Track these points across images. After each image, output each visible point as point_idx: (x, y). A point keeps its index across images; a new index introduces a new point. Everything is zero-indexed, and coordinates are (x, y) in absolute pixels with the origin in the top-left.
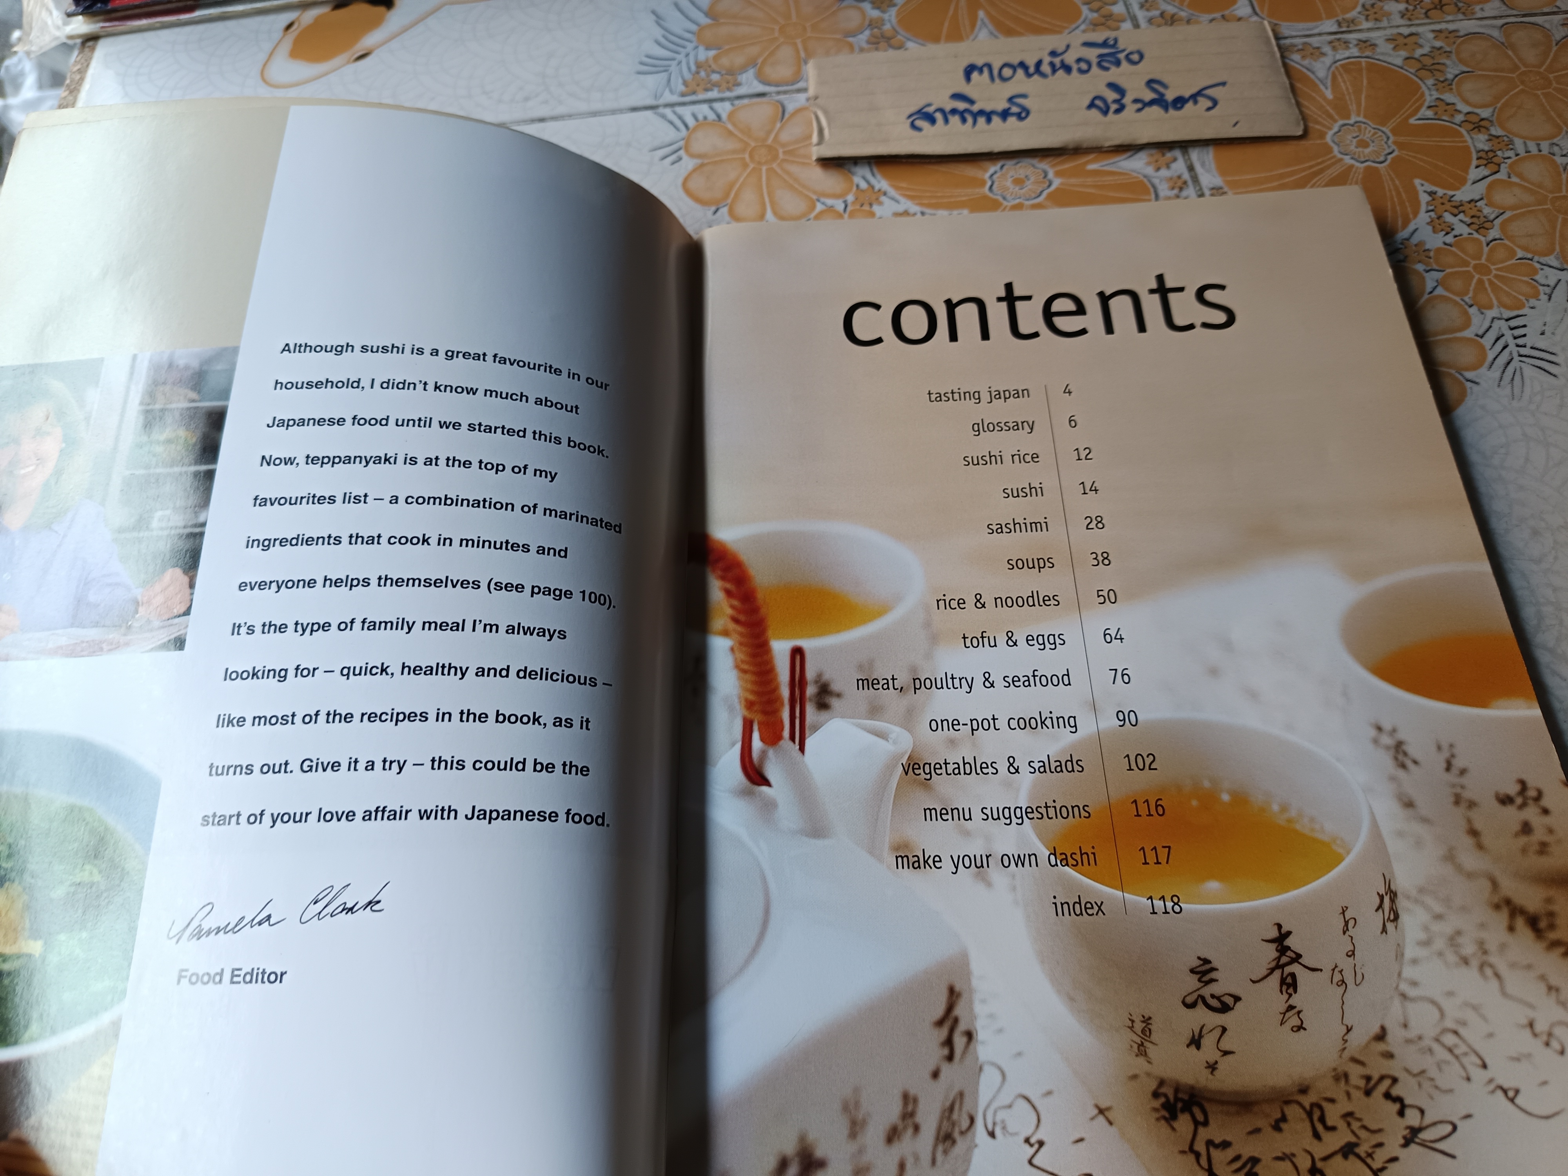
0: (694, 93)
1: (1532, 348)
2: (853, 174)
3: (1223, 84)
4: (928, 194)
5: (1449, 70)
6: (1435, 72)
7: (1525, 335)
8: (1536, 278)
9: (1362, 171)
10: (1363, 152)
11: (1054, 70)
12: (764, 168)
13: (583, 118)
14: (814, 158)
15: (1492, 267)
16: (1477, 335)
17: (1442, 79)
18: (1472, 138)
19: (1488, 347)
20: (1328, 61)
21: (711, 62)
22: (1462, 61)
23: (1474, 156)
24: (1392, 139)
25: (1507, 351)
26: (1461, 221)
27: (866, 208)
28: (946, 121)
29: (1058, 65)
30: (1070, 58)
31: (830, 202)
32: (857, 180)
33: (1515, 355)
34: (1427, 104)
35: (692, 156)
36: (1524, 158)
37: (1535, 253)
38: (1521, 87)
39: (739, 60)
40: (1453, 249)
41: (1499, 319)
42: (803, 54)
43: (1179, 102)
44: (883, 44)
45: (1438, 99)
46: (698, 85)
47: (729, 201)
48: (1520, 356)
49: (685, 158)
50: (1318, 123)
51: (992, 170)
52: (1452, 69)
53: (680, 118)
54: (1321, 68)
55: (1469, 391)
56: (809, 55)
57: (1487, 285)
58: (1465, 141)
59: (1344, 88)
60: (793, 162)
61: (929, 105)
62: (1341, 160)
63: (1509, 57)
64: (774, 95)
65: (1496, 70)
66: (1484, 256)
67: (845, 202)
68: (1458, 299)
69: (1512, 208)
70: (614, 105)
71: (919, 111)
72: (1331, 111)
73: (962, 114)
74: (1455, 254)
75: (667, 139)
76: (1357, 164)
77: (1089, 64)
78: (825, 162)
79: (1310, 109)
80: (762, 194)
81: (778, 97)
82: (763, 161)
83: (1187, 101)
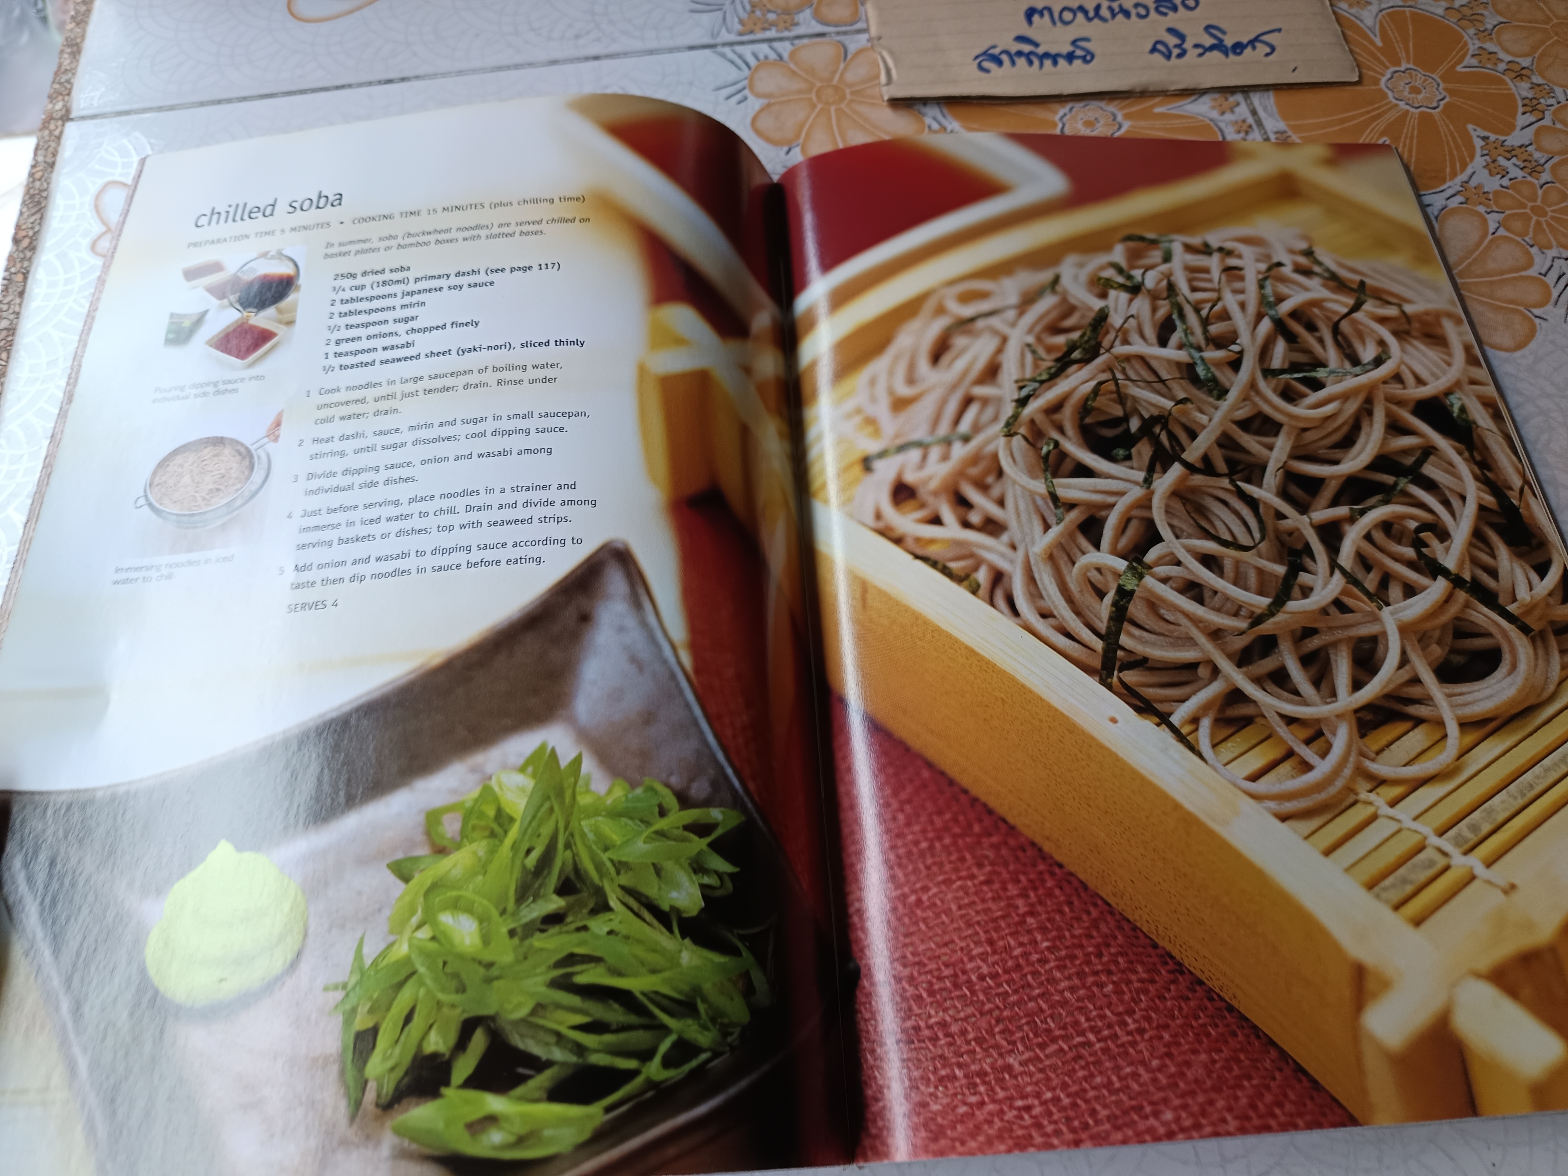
0: (752, 32)
2: (924, 115)
3: (1279, 30)
5: (1487, 20)
6: (1475, 22)
9: (1417, 115)
10: (1416, 98)
11: (1114, 15)
12: (833, 108)
13: (639, 56)
14: (886, 98)
15: (1548, 209)
16: (1540, 274)
17: (1482, 29)
18: (1516, 86)
19: (1552, 285)
20: (1374, 9)
22: (1498, 12)
23: (1520, 103)
24: (1442, 86)
26: (1515, 165)
28: (1013, 63)
29: (1117, 10)
30: (1127, 3)
32: (928, 120)
34: (1470, 53)
35: (758, 96)
38: (1556, 38)
40: (1510, 191)
41: (1559, 258)
43: (1238, 48)
45: (1480, 48)
46: (755, 24)
47: (801, 141)
49: (751, 98)
50: (1371, 69)
51: (1061, 112)
52: (1491, 21)
53: (740, 57)
54: (1368, 17)
55: (1538, 326)
57: (1545, 226)
58: (1510, 89)
59: (1392, 36)
60: (861, 103)
61: (994, 47)
62: (1397, 105)
63: (1541, 9)
64: (834, 35)
65: (1530, 22)
66: (1540, 199)
68: (1519, 239)
69: (1560, 153)
70: (671, 43)
71: (985, 53)
72: (1382, 58)
73: (1028, 57)
74: (1512, 197)
75: (731, 78)
76: (1412, 110)
77: (1147, 8)
78: (897, 103)
79: (1362, 56)
80: (834, 134)
81: (837, 38)
82: (831, 101)
83: (1246, 46)
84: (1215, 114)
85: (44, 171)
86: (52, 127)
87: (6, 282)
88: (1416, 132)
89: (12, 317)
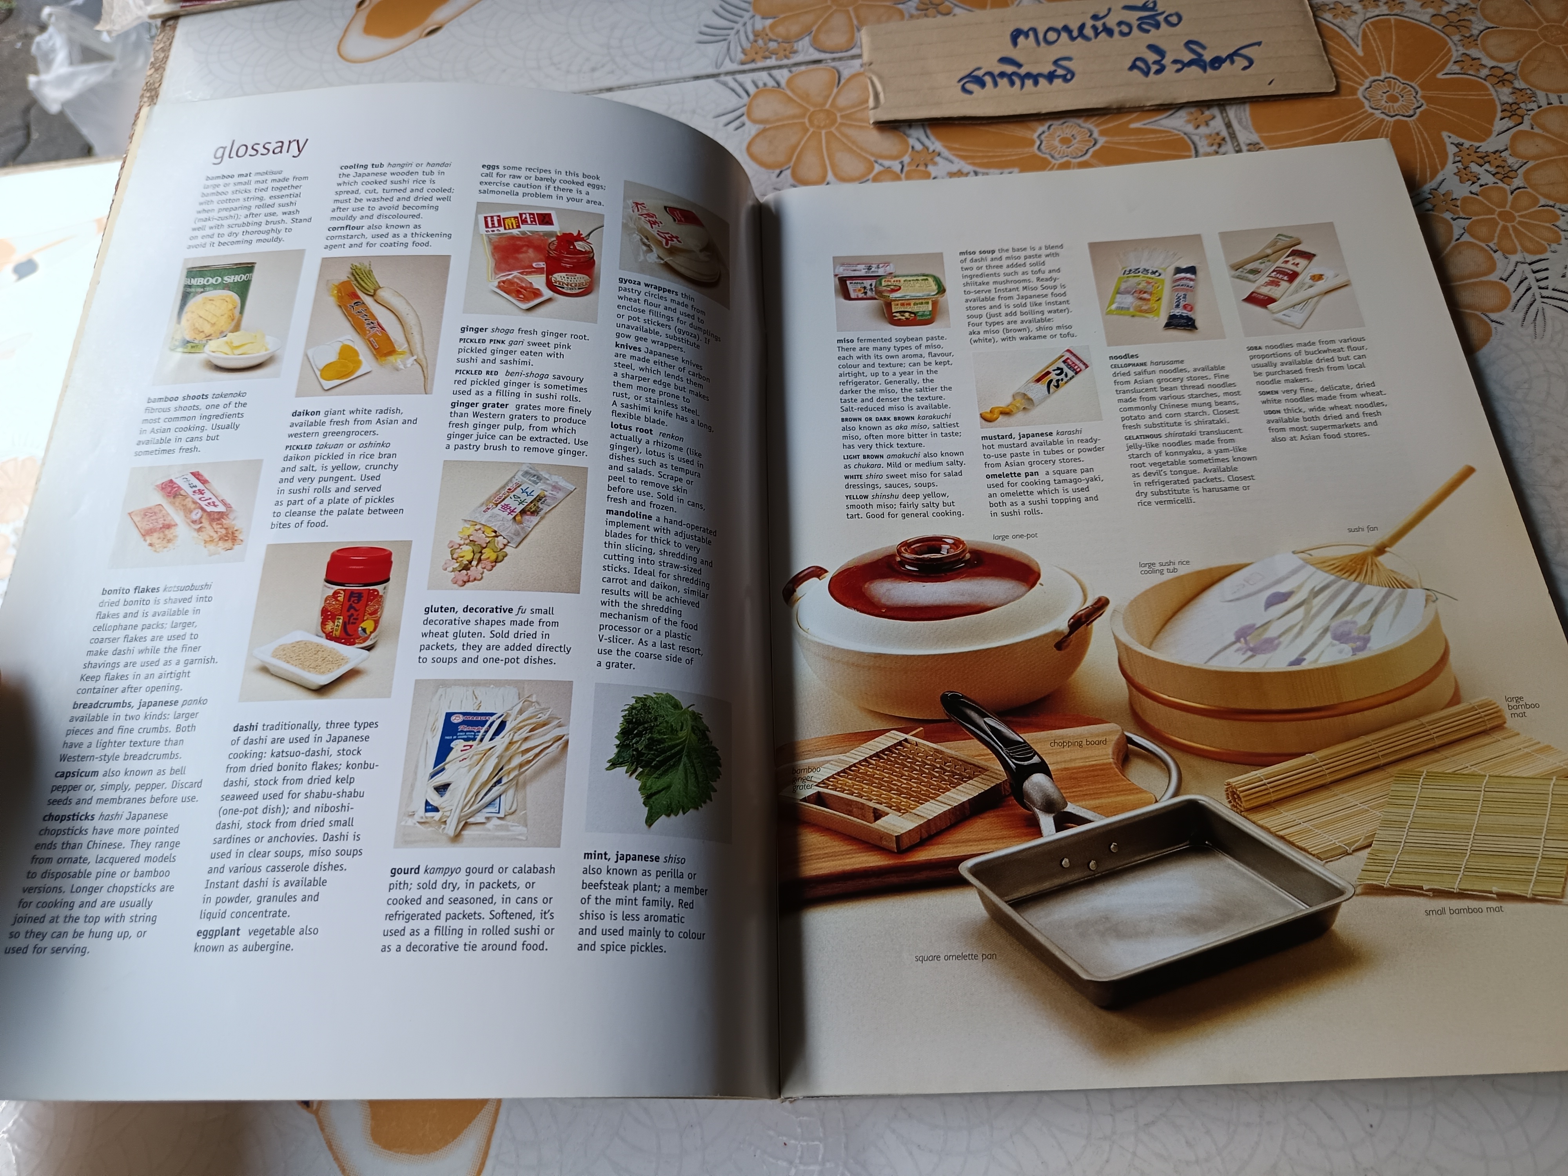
0: (753, 61)
1: (1553, 290)
2: (908, 136)
3: (1259, 44)
4: (980, 154)
5: (1474, 26)
6: (1461, 28)
7: (1547, 278)
8: (1557, 224)
9: (1391, 124)
10: (1393, 106)
11: (1097, 34)
12: (823, 132)
13: (648, 87)
14: (871, 122)
15: (1517, 214)
16: (1501, 279)
17: (1467, 35)
18: (1496, 91)
19: (1512, 289)
20: (1358, 19)
21: (768, 31)
22: (1486, 17)
23: (1499, 109)
24: (1420, 93)
25: (1530, 293)
26: (1487, 171)
27: (922, 168)
28: (996, 84)
29: (1100, 29)
30: (1111, 21)
31: (887, 163)
32: (912, 141)
33: (1538, 297)
34: (1453, 59)
35: (755, 122)
36: (1546, 110)
37: (1557, 200)
38: (1544, 41)
39: (795, 29)
40: (1479, 198)
41: (1522, 263)
42: (855, 22)
43: (1217, 62)
44: (931, 11)
45: (1464, 54)
46: (756, 53)
47: (792, 164)
48: (1542, 297)
49: (748, 123)
50: (1349, 79)
51: (1040, 130)
52: (1476, 28)
53: (741, 85)
54: (1352, 27)
55: (1494, 331)
56: (862, 23)
57: (1511, 232)
58: (1491, 95)
59: (1374, 45)
60: (850, 126)
61: (979, 69)
62: (1372, 114)
63: (1531, 12)
64: (829, 61)
65: (1519, 26)
66: (1509, 204)
67: (902, 163)
68: (1483, 245)
69: (1535, 158)
70: (678, 74)
71: (969, 75)
72: (1362, 67)
73: (1010, 77)
74: (1481, 203)
75: (731, 106)
77: (1130, 26)
78: (882, 126)
79: (1341, 66)
80: (823, 157)
81: (833, 64)
82: (822, 125)
83: (1224, 61)
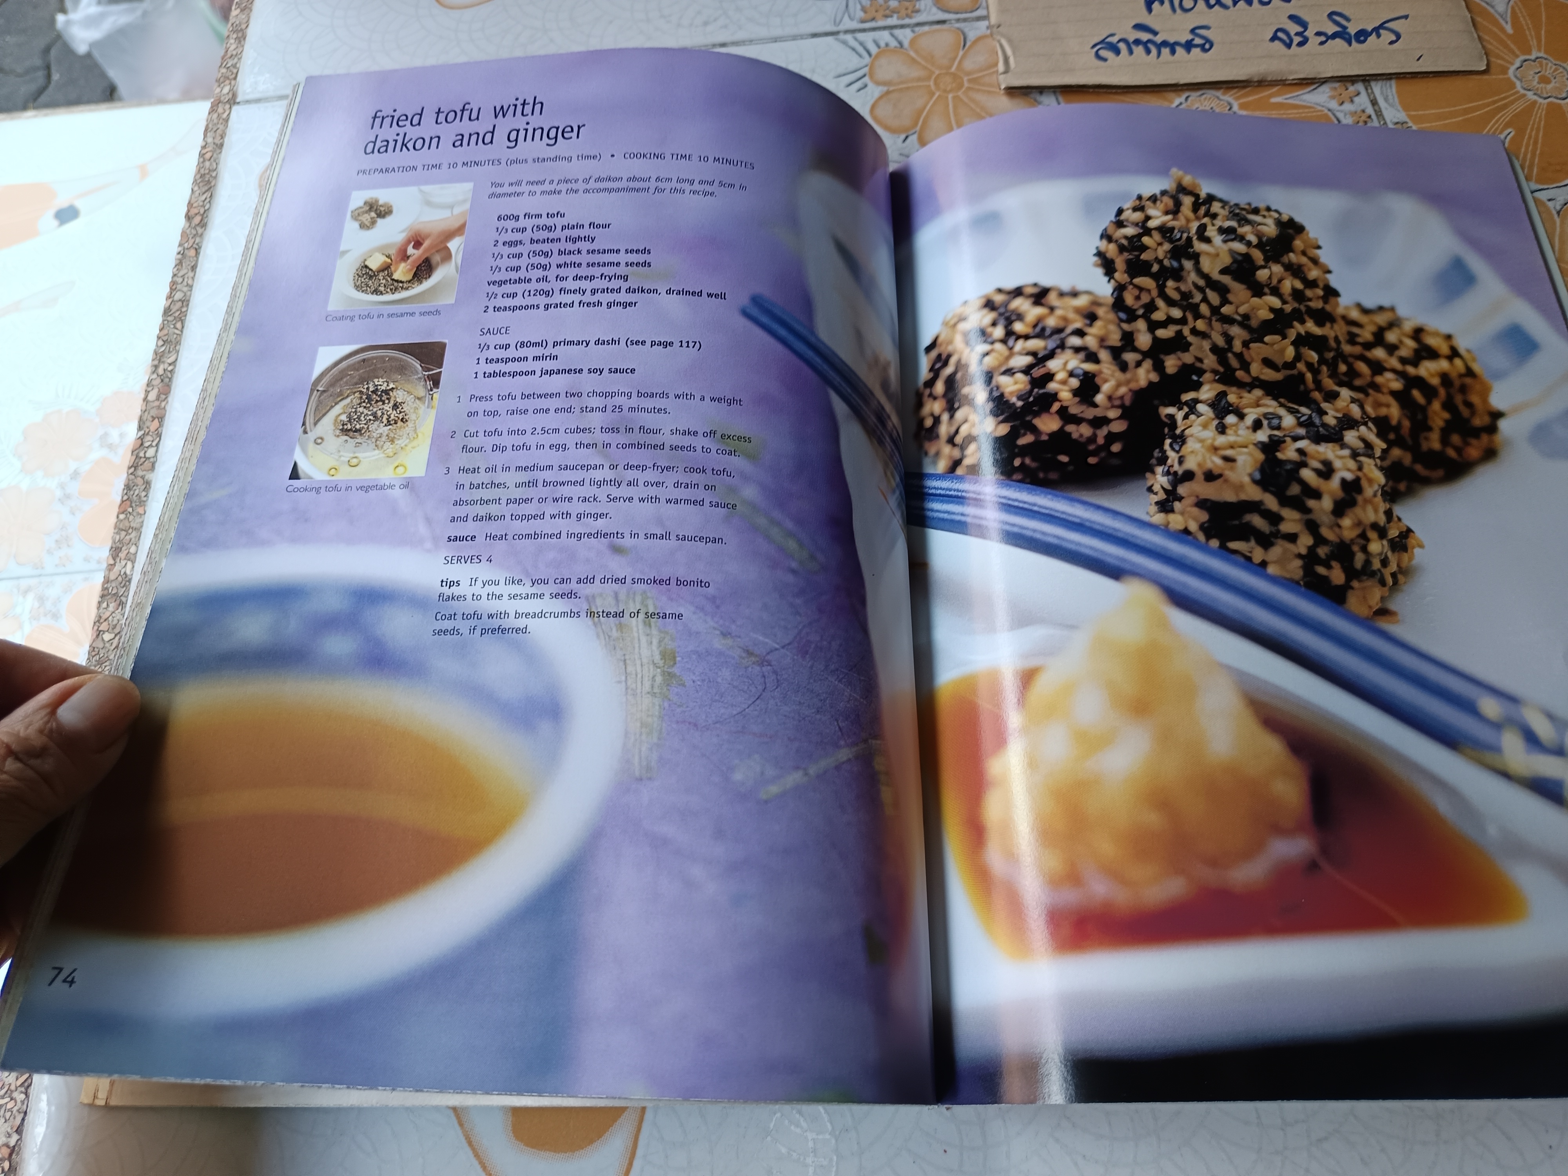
0: (873, 19)
2: (1039, 103)
3: (1406, 17)
9: (1545, 106)
10: (1545, 88)
11: (1235, 2)
12: (950, 96)
13: (763, 43)
14: (1003, 87)
28: (1131, 52)
32: (1043, 109)
35: (878, 83)
43: (1362, 36)
46: (877, 11)
47: (918, 128)
49: (871, 85)
50: (1498, 57)
51: (1177, 102)
53: (861, 44)
54: (1500, 4)
59: (1523, 22)
60: (978, 90)
61: (1112, 35)
62: (1524, 95)
64: (953, 22)
70: (795, 31)
71: (1102, 42)
72: (1512, 46)
73: (1146, 45)
75: (852, 66)
76: (1540, 100)
78: (1012, 91)
79: (1491, 44)
80: (950, 122)
81: (957, 25)
82: (949, 88)
83: (1370, 34)
84: (1334, 105)
85: (213, 151)
86: (220, 110)
87: (180, 256)
88: (1543, 123)
89: (185, 289)
